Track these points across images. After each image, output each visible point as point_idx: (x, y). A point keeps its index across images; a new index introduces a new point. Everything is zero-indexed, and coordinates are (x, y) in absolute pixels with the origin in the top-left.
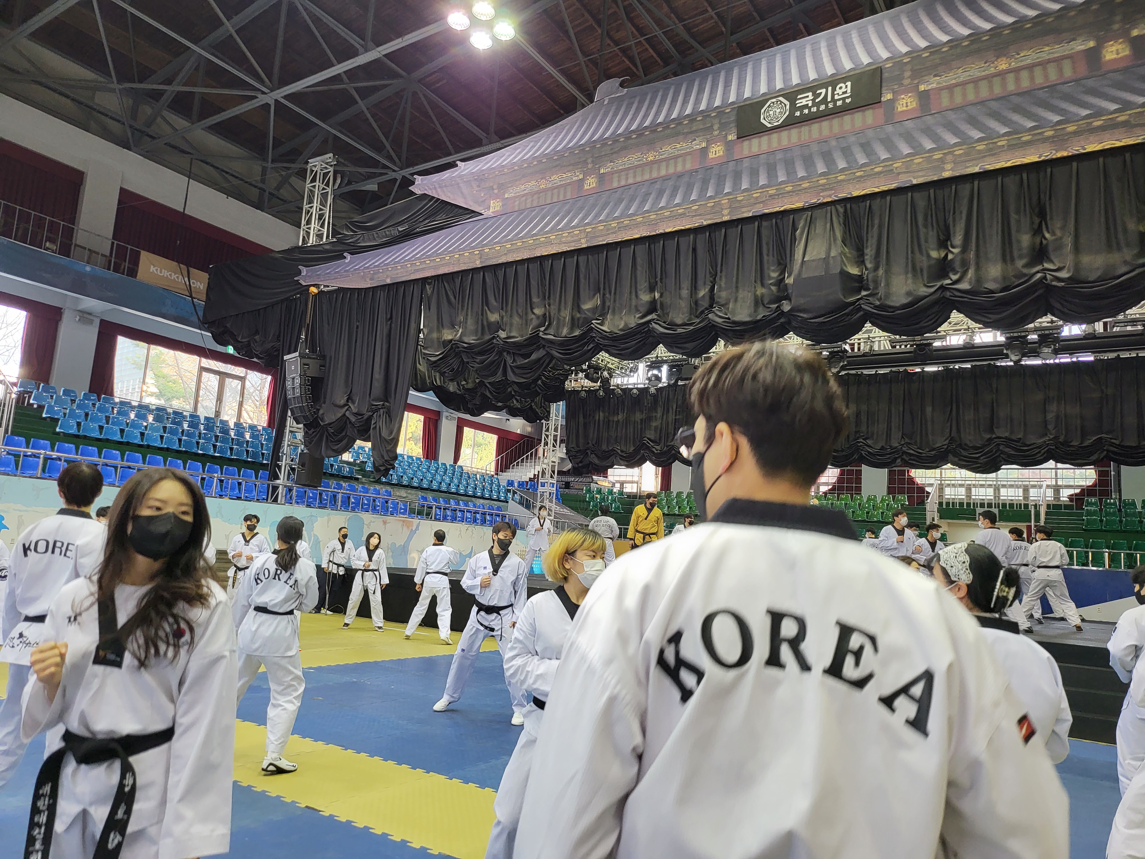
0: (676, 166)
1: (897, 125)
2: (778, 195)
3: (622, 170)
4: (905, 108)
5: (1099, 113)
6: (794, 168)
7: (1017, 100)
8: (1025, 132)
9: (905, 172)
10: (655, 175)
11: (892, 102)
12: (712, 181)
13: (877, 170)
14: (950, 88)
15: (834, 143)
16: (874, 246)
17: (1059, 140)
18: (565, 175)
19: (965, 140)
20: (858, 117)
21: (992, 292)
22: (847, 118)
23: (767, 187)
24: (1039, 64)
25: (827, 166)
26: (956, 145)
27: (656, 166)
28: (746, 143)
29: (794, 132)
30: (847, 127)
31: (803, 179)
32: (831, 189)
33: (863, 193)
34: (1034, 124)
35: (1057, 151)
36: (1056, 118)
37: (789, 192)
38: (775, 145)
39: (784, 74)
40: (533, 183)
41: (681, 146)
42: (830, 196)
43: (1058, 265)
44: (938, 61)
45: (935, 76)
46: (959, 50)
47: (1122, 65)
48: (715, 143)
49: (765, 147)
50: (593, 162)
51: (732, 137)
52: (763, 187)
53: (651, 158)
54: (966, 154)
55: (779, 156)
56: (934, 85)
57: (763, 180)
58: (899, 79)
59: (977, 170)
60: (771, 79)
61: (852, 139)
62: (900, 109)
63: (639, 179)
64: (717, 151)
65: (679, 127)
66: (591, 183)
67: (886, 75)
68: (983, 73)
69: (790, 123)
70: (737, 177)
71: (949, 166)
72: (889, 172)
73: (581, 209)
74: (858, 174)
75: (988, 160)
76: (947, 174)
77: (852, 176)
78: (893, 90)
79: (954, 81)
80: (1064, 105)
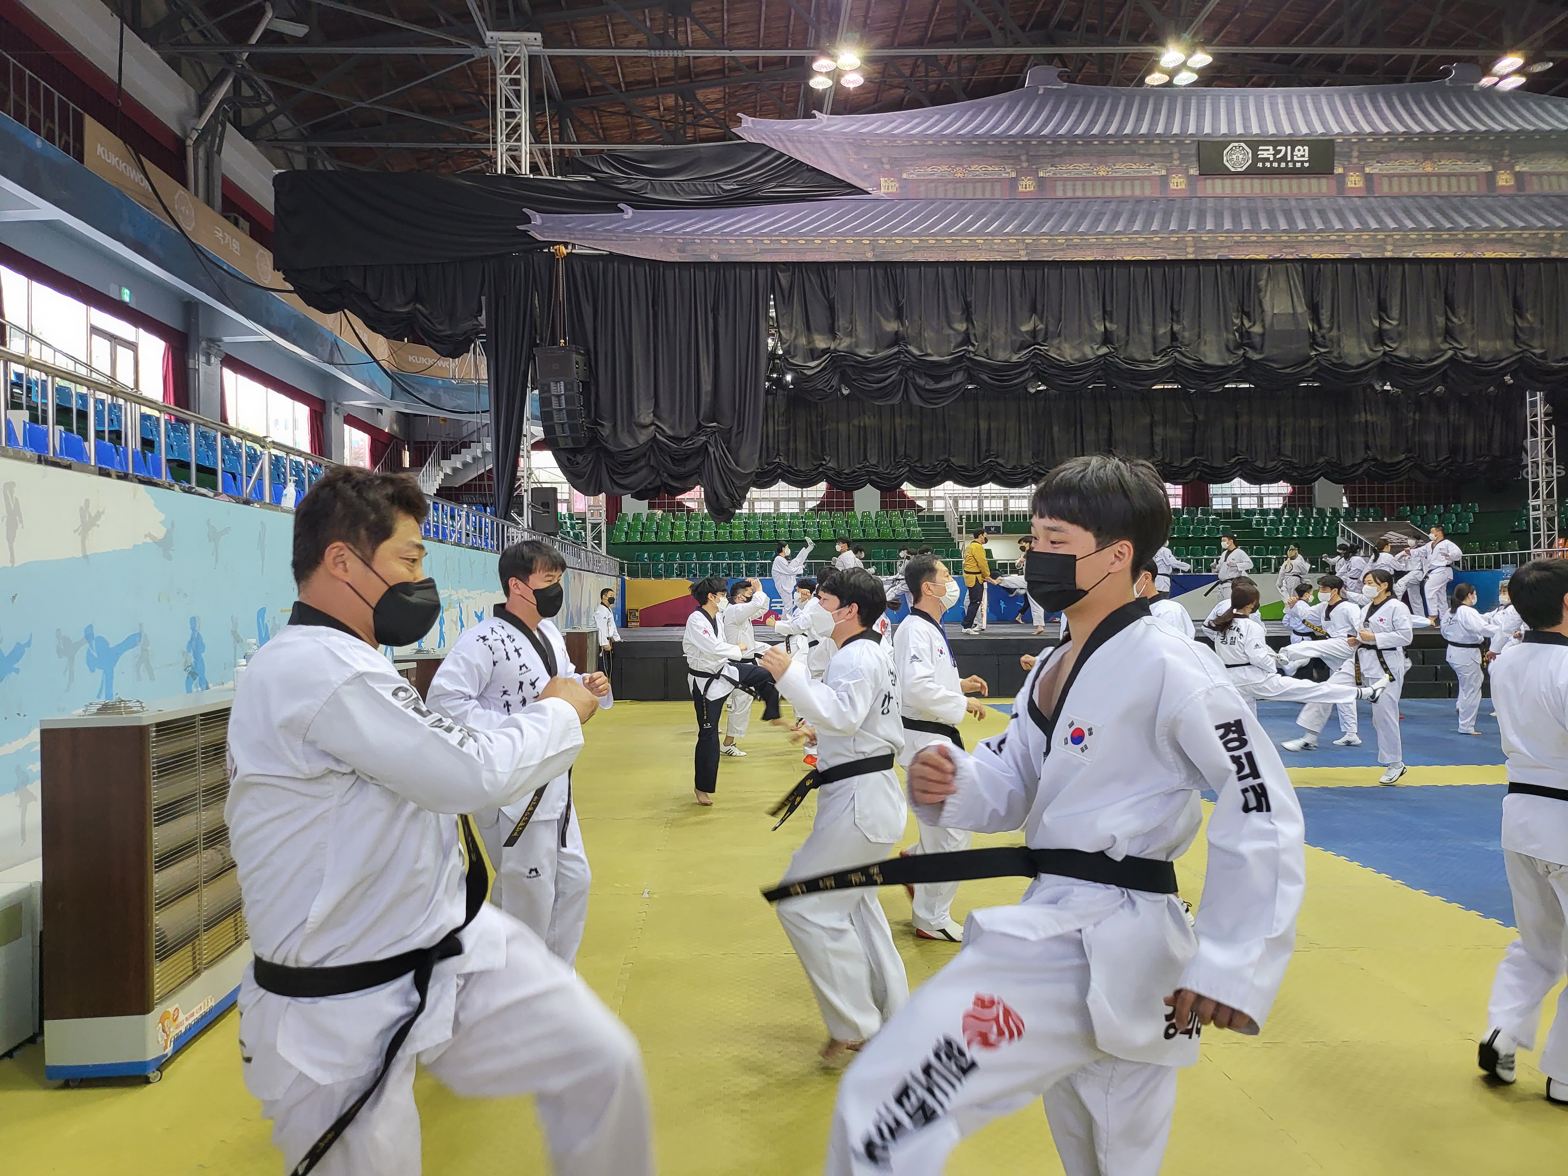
0: (1133, 190)
1: (1347, 199)
2: (1243, 243)
3: (1066, 179)
4: (1353, 186)
5: (1493, 228)
6: (1258, 219)
7: (1438, 201)
8: (1444, 231)
9: (1355, 246)
10: (1108, 193)
11: (1343, 176)
12: (1175, 214)
13: (1332, 237)
14: (1390, 177)
15: (1293, 203)
16: (1329, 308)
17: (1468, 243)
18: (990, 168)
19: (1401, 228)
20: (1314, 182)
21: (1421, 362)
22: (1305, 181)
23: (1233, 233)
24: (1454, 175)
25: (1289, 224)
26: (1394, 229)
27: (1108, 183)
28: (1209, 182)
29: (1257, 182)
30: (1305, 190)
31: (1266, 231)
32: (1293, 247)
33: (1320, 257)
34: (1450, 226)
35: (1467, 252)
36: (1466, 225)
37: (1253, 242)
38: (1238, 191)
39: (1244, 119)
40: (945, 168)
41: (1136, 168)
42: (1292, 254)
43: (1465, 345)
44: (1379, 149)
45: (1378, 162)
46: (1396, 144)
47: (1511, 192)
48: (1177, 173)
49: (1228, 191)
50: (1028, 160)
51: (1194, 171)
52: (1227, 231)
53: (1102, 173)
54: (1403, 240)
55: (1243, 203)
56: (1377, 171)
57: (1228, 225)
58: (1348, 156)
59: (1410, 255)
60: (1231, 121)
61: (1310, 203)
62: (1350, 185)
63: (1089, 194)
64: (1178, 183)
65: (1133, 146)
66: (1027, 185)
67: (1337, 149)
68: (1415, 171)
69: (1252, 172)
70: (1201, 217)
71: (1390, 248)
72: (1341, 242)
73: (1017, 214)
74: (1316, 238)
75: (1419, 249)
76: (1388, 254)
77: (1310, 239)
78: (1343, 165)
79: (1392, 172)
80: (1471, 215)
